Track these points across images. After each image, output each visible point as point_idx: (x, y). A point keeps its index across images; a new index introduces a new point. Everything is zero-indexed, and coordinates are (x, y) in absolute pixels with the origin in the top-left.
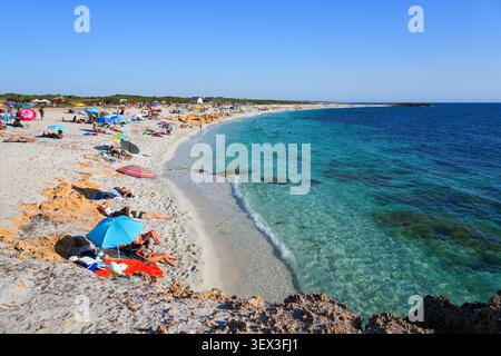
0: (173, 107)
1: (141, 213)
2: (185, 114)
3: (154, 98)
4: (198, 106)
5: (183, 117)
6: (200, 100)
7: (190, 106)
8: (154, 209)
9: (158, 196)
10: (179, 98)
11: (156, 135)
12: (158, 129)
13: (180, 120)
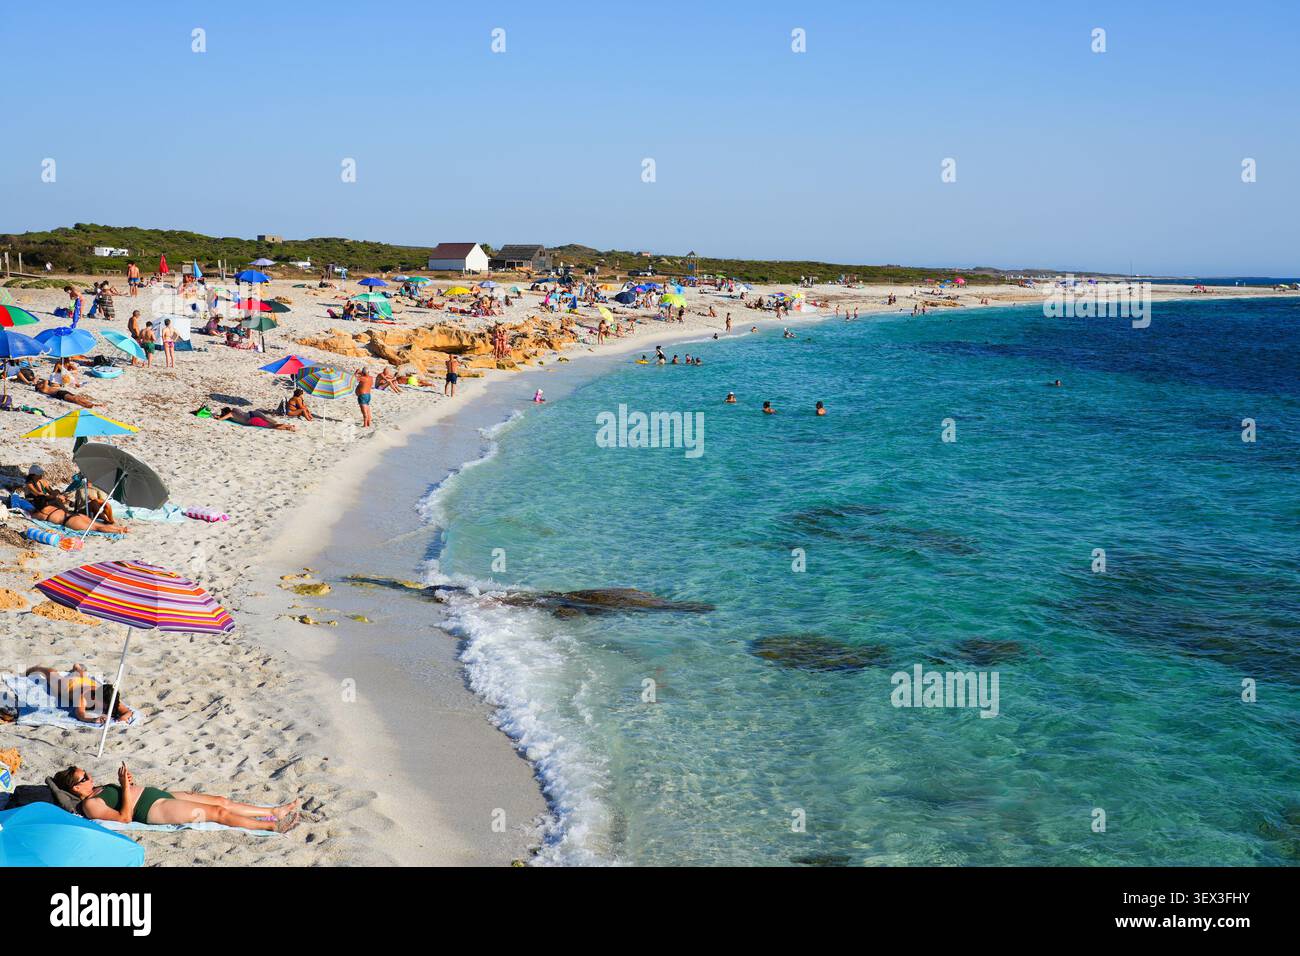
0: (347, 289)
1: (149, 796)
2: (400, 322)
3: (261, 246)
4: (461, 287)
5: (391, 338)
6: (477, 260)
7: (427, 286)
8: (215, 774)
9: (243, 711)
10: (376, 249)
11: (255, 419)
12: (267, 394)
13: (376, 350)
